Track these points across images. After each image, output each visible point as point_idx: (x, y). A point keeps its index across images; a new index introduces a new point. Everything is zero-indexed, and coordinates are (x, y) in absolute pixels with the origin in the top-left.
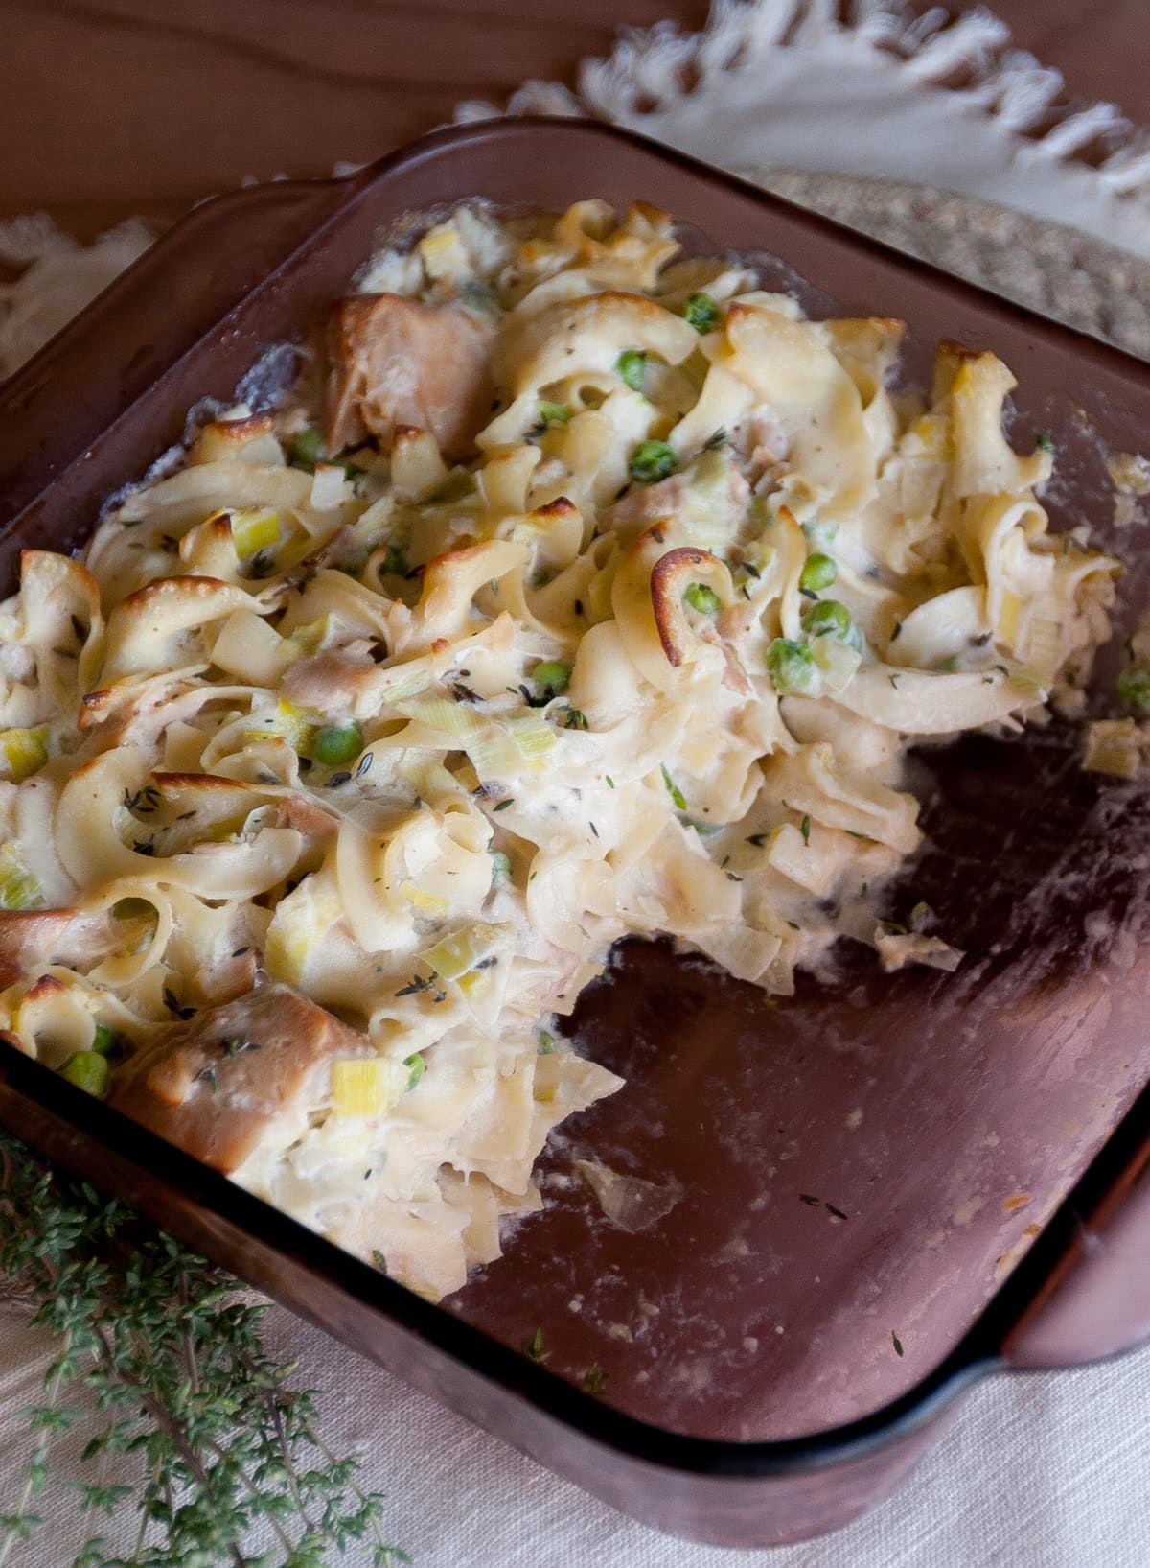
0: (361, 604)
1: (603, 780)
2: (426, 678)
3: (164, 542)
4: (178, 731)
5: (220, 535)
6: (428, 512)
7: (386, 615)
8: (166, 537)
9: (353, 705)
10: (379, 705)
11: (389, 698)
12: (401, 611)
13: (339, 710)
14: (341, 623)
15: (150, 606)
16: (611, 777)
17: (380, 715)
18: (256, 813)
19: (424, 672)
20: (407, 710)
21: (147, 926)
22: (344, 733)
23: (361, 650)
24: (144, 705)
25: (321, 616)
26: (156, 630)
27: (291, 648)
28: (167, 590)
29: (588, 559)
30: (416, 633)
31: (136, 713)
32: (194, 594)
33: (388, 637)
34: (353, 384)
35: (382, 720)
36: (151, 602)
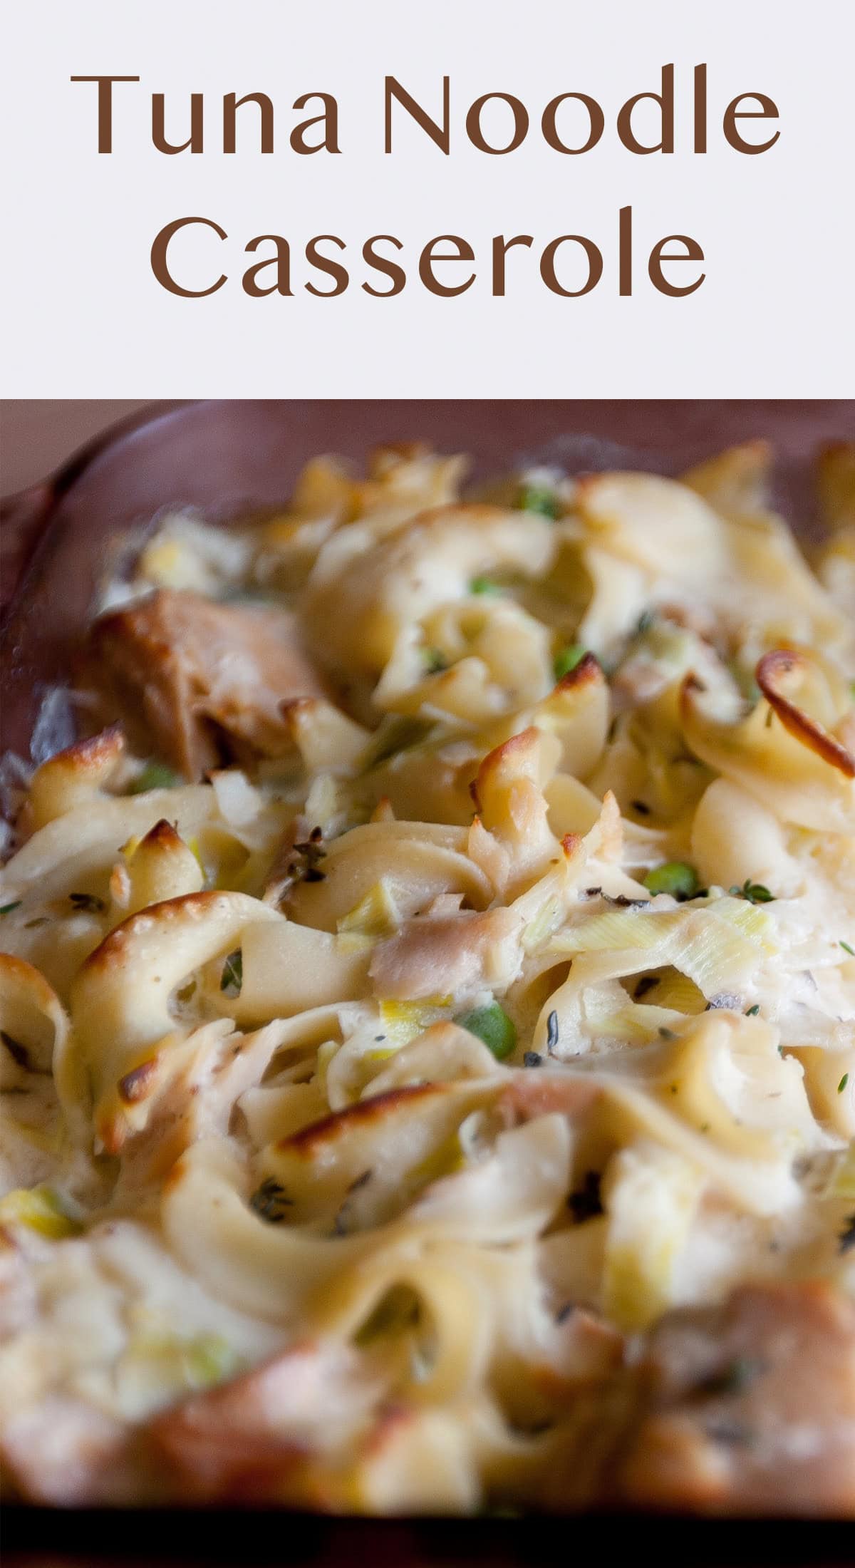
0: (424, 847)
1: (839, 946)
2: (558, 906)
3: (76, 903)
4: (259, 1100)
5: (168, 847)
6: (398, 762)
7: (463, 849)
8: (75, 897)
9: (487, 970)
10: (522, 955)
11: (531, 941)
12: (480, 835)
13: (469, 986)
14: (400, 888)
15: (132, 952)
16: (845, 941)
17: (526, 973)
18: (468, 1129)
19: (552, 898)
20: (568, 942)
21: (410, 1343)
22: (491, 1012)
23: (449, 906)
24: (201, 1075)
25: (371, 887)
26: (158, 979)
27: (355, 943)
28: (143, 928)
29: (623, 745)
30: (514, 857)
31: (194, 1091)
32: (186, 919)
33: (478, 874)
34: (183, 690)
35: (530, 979)
36: (131, 947)
